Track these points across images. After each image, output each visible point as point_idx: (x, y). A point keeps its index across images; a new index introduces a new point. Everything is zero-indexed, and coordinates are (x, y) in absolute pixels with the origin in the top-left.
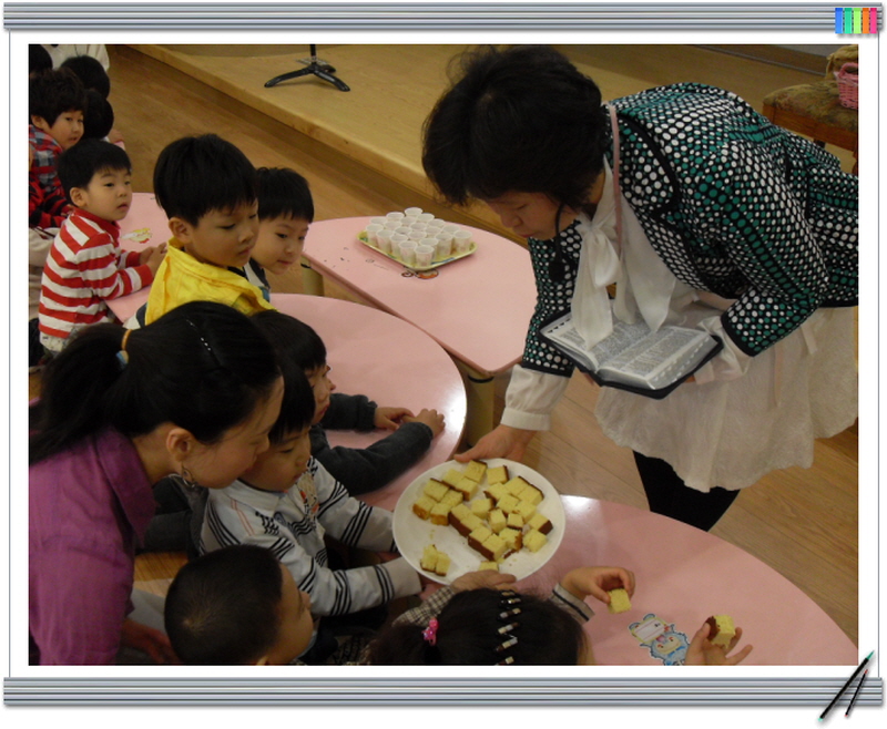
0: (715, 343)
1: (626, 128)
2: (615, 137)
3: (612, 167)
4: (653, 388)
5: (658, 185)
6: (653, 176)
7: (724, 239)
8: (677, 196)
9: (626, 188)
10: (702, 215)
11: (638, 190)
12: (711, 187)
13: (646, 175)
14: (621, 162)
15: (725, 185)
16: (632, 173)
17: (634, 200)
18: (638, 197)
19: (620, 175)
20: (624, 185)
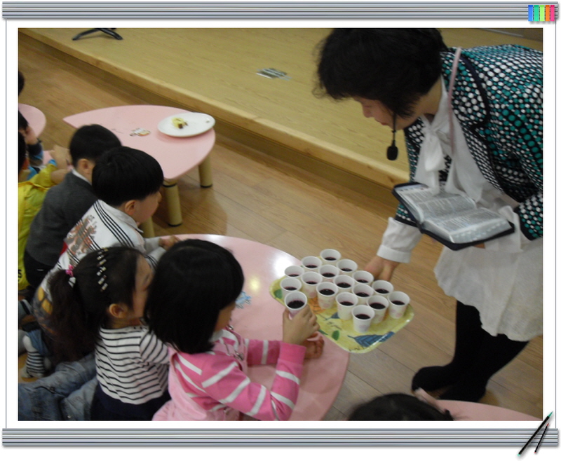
0: (509, 227)
1: (463, 65)
2: (454, 71)
3: (447, 91)
4: (453, 241)
5: (476, 108)
6: (474, 101)
7: (518, 153)
8: (488, 118)
9: (456, 107)
10: (502, 132)
11: (463, 109)
12: (511, 113)
13: (469, 100)
14: (454, 88)
15: (521, 114)
16: (460, 97)
17: (460, 117)
18: (462, 114)
19: (453, 97)
20: (454, 105)
